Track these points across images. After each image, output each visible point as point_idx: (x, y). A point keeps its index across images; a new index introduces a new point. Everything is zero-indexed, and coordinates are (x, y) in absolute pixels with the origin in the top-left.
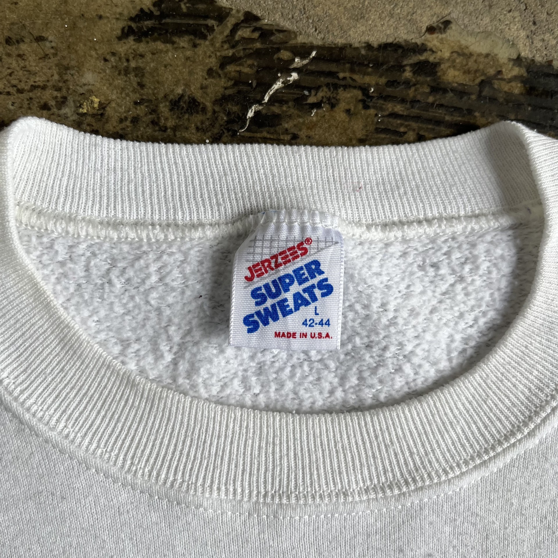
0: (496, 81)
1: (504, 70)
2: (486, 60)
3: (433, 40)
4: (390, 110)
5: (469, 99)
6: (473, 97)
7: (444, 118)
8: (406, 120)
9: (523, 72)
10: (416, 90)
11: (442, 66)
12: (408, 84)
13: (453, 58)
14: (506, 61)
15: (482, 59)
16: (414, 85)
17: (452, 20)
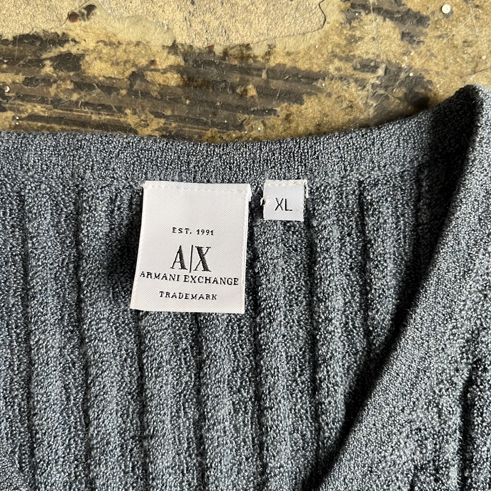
0: (149, 73)
1: (158, 59)
2: (137, 49)
3: (75, 27)
4: (30, 111)
5: (118, 94)
6: (124, 92)
7: (91, 117)
8: (48, 123)
9: (180, 60)
10: (57, 88)
11: (87, 58)
12: (48, 81)
13: (99, 48)
14: (160, 49)
15: (132, 49)
16: (55, 82)
17: (96, 5)
